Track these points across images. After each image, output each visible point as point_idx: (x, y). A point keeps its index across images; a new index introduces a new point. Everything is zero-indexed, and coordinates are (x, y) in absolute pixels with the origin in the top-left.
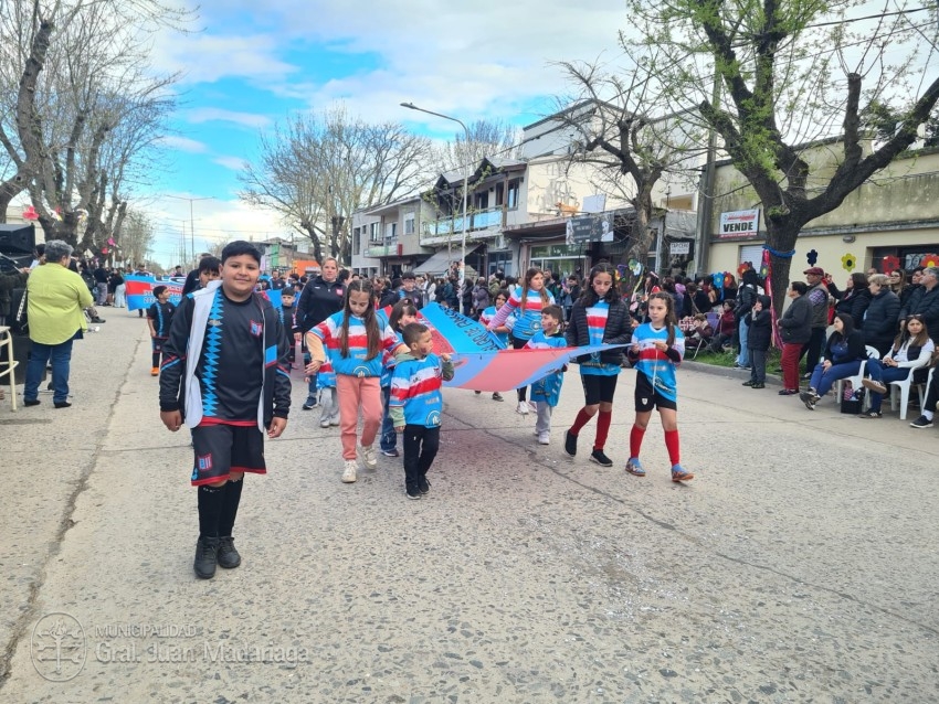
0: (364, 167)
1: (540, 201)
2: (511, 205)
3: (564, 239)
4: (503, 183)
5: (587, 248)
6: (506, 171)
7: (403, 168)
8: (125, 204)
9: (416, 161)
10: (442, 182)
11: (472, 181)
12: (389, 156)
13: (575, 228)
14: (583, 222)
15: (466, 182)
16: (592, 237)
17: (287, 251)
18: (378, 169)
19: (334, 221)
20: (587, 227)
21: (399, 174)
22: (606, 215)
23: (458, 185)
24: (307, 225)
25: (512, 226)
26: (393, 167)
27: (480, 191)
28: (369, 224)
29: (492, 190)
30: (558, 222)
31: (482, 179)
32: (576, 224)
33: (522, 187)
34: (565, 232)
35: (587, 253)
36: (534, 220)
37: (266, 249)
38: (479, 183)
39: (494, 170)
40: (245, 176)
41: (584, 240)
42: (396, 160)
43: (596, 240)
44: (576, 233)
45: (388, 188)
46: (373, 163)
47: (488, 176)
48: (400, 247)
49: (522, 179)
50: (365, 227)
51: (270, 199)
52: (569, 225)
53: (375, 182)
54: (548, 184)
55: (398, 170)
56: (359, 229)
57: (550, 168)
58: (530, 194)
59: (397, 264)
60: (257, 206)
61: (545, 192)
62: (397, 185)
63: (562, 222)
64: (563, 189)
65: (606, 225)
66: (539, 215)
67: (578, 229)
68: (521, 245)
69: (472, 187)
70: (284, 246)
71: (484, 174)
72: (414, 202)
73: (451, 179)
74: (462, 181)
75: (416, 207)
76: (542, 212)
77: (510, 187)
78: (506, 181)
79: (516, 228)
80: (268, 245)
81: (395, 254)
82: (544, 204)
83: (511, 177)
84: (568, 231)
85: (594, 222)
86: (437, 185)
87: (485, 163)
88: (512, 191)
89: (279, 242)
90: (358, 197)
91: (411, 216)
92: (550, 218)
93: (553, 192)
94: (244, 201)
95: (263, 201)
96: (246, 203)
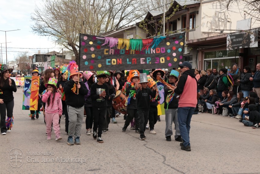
0: (103, 9)
1: (209, 24)
2: (191, 28)
3: (225, 47)
4: (186, 14)
5: (240, 52)
6: (188, 8)
7: (125, 9)
9: (132, 5)
10: (149, 16)
11: (168, 15)
12: (116, 3)
13: (232, 40)
14: (237, 36)
15: (164, 15)
16: (244, 45)
17: (60, 59)
18: (111, 10)
20: (240, 39)
21: (122, 13)
22: (252, 31)
23: (159, 17)
24: (71, 44)
25: (192, 40)
26: (119, 8)
27: (172, 20)
29: (179, 19)
30: (221, 37)
31: (174, 13)
32: (233, 37)
33: (197, 17)
34: (226, 42)
35: (240, 55)
36: (205, 36)
37: (48, 58)
38: (172, 15)
39: (180, 8)
40: (36, 17)
41: (238, 47)
42: (121, 5)
43: (246, 47)
44: (233, 43)
45: (116, 21)
46: (108, 7)
47: (177, 11)
49: (198, 12)
51: (50, 29)
52: (229, 38)
53: (109, 17)
54: (213, 14)
55: (122, 10)
57: (215, 4)
58: (203, 21)
60: (42, 34)
61: (212, 19)
62: (122, 19)
63: (223, 36)
64: (223, 18)
65: (252, 37)
66: (208, 33)
67: (234, 40)
68: (198, 52)
69: (167, 18)
70: (58, 56)
71: (175, 10)
72: (132, 28)
73: (154, 14)
74: (162, 15)
75: (134, 31)
76: (210, 31)
77: (190, 17)
78: (188, 14)
79: (195, 41)
80: (49, 56)
82: (211, 26)
83: (191, 11)
84: (228, 42)
85: (245, 36)
86: (146, 18)
87: (175, 4)
88: (191, 20)
89: (55, 54)
90: (99, 27)
91: (132, 37)
92: (215, 35)
93: (217, 19)
94: (35, 31)
95: (46, 31)
96: (36, 32)
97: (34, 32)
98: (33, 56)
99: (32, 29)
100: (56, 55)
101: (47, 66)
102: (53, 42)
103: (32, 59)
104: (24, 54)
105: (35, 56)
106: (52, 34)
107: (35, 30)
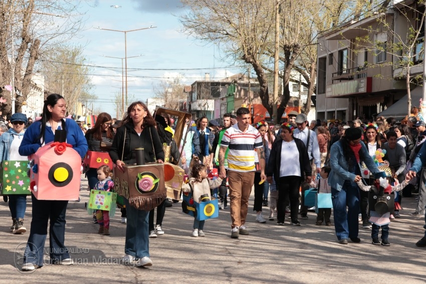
8: (37, 42)
19: (287, 50)
24: (249, 58)
28: (335, 51)
48: (370, 81)
50: (331, 55)
56: (324, 58)
59: (369, 104)
81: (363, 90)
91: (383, 37)
94: (190, 30)
95: (214, 28)
96: (191, 33)
97: (186, 32)
98: (192, 85)
99: (183, 25)
100: (235, 82)
101: (219, 108)
102: (228, 53)
103: (191, 93)
104: (175, 82)
105: (196, 85)
106: (227, 34)
107: (190, 27)
